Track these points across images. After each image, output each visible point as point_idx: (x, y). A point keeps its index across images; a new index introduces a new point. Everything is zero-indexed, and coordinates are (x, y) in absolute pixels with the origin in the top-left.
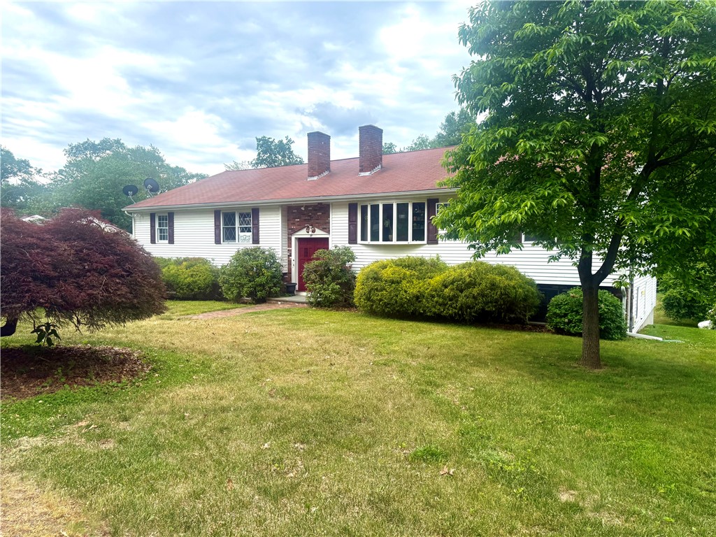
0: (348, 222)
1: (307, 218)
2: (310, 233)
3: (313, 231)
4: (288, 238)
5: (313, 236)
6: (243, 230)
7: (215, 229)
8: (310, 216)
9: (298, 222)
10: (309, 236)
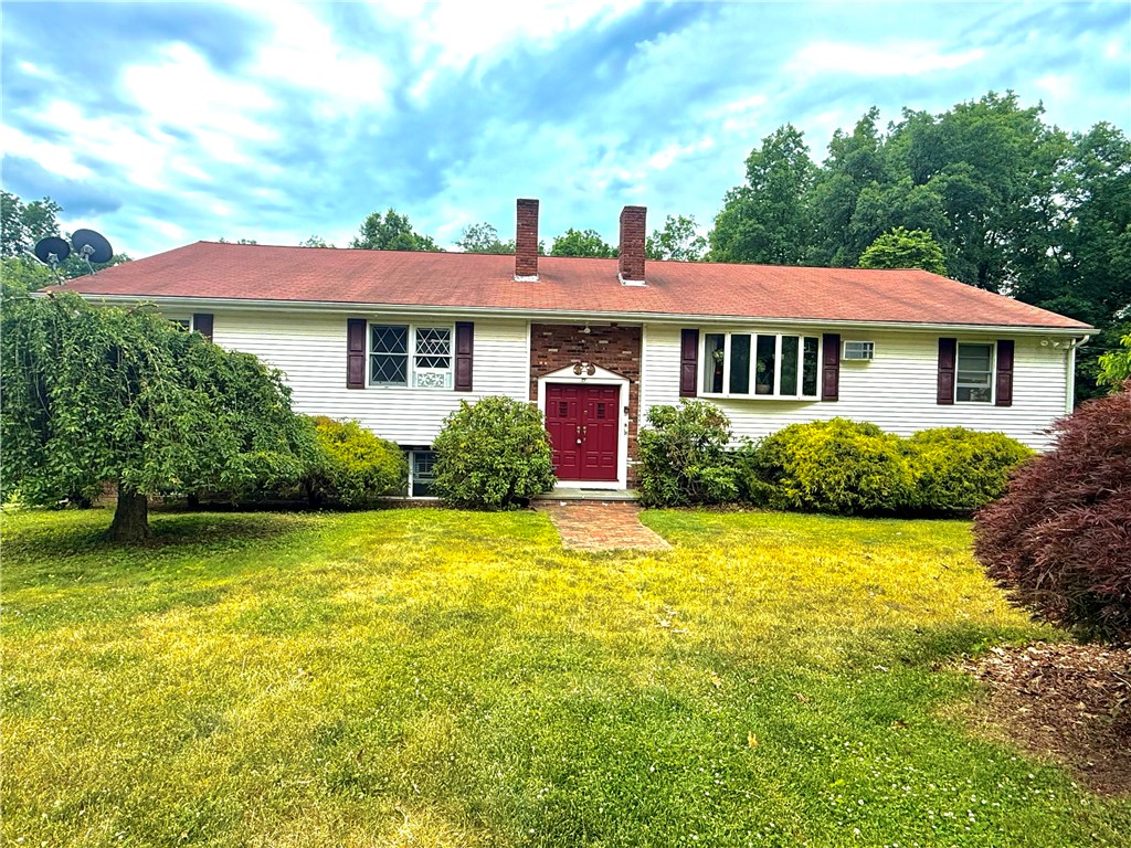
0: (679, 359)
1: (574, 348)
2: (584, 375)
3: (591, 373)
4: (531, 382)
5: (588, 381)
6: (423, 363)
7: (349, 357)
8: (582, 344)
9: (554, 353)
10: (579, 381)
